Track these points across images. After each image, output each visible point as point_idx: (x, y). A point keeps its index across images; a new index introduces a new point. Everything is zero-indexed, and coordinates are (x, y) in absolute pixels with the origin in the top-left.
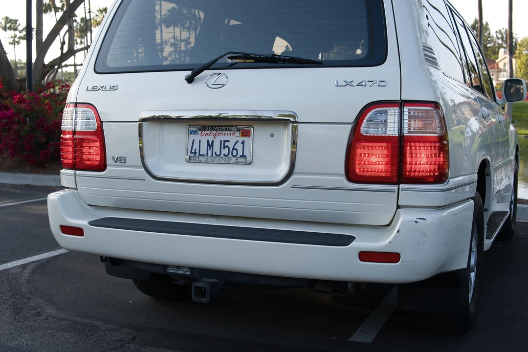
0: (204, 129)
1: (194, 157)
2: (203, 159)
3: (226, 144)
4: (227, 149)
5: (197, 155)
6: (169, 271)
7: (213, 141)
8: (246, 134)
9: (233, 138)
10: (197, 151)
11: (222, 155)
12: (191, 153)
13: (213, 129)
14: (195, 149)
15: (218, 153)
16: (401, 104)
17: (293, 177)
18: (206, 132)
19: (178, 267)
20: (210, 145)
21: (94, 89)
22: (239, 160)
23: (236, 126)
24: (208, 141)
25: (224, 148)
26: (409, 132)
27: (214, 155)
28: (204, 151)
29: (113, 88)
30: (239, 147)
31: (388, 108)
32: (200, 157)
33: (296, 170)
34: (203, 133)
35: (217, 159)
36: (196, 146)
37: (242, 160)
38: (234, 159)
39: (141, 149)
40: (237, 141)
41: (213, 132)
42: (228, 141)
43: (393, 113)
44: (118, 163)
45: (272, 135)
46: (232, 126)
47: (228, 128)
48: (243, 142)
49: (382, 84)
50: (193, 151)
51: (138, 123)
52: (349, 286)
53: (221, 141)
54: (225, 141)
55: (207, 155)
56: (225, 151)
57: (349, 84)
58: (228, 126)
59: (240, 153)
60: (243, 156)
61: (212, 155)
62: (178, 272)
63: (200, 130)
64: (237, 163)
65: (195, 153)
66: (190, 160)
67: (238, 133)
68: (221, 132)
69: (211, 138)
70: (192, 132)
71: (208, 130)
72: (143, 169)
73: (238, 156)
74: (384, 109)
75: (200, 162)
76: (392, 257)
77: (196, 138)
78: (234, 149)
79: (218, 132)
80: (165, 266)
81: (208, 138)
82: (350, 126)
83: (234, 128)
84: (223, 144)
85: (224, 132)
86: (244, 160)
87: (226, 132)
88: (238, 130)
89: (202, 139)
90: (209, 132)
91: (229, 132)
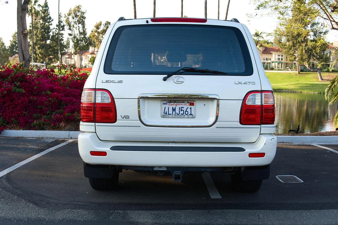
0: (171, 102)
1: (165, 115)
2: (171, 116)
3: (182, 109)
4: (183, 111)
5: (167, 114)
6: (155, 169)
7: (175, 108)
8: (192, 104)
9: (186, 106)
10: (167, 112)
11: (180, 114)
12: (164, 113)
13: (175, 102)
14: (166, 112)
15: (178, 113)
16: (261, 92)
17: (217, 123)
18: (171, 104)
19: (160, 167)
20: (174, 110)
21: (107, 82)
22: (189, 116)
23: (187, 101)
24: (173, 108)
25: (181, 111)
26: (264, 103)
27: (176, 114)
28: (171, 112)
29: (120, 82)
30: (189, 110)
31: (256, 94)
32: (169, 115)
33: (218, 120)
34: (170, 104)
35: (178, 116)
36: (167, 110)
37: (191, 116)
38: (186, 116)
39: (139, 112)
40: (188, 108)
41: (175, 103)
42: (183, 108)
43: (258, 95)
44: (124, 119)
45: (205, 105)
46: (185, 101)
47: (183, 102)
48: (191, 108)
49: (254, 83)
50: (165, 112)
51: (137, 99)
52: (243, 168)
53: (179, 108)
54: (181, 108)
55: (173, 114)
56: (182, 112)
57: (240, 83)
58: (183, 101)
59: (189, 113)
60: (191, 114)
61: (175, 114)
62: (160, 169)
63: (168, 102)
64: (188, 118)
65: (166, 113)
66: (163, 117)
67: (188, 104)
68: (179, 104)
69: (174, 107)
70: (164, 104)
71: (173, 103)
72: (139, 122)
73: (189, 114)
74: (254, 94)
75: (169, 117)
76: (262, 155)
77: (167, 106)
78: (186, 111)
79: (178, 104)
80: (153, 167)
81: (173, 106)
82: (242, 101)
83: (186, 102)
84: (181, 109)
85: (181, 104)
86: (192, 116)
87: (182, 104)
88: (188, 103)
89: (170, 107)
90: (173, 104)
91: (183, 104)
